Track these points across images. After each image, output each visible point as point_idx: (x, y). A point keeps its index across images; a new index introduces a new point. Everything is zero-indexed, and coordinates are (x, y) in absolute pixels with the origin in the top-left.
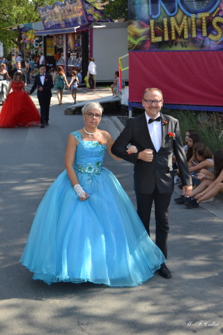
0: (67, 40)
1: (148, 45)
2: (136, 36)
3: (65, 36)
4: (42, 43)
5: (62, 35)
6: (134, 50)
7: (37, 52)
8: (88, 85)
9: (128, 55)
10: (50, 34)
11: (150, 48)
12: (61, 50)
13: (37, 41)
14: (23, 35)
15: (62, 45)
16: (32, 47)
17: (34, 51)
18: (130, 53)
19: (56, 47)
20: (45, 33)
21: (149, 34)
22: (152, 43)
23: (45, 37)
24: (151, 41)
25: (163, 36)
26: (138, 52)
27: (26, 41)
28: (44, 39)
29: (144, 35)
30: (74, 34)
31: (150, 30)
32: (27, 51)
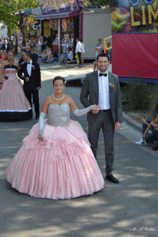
0: (61, 23)
1: (128, 28)
2: (118, 21)
3: (59, 20)
4: (40, 26)
5: (57, 19)
7: (35, 34)
8: (78, 62)
9: (111, 36)
10: (47, 18)
11: (130, 31)
12: (56, 32)
13: (36, 24)
14: (24, 19)
15: (57, 27)
16: (31, 29)
17: (33, 33)
18: (113, 35)
19: (51, 29)
20: (42, 17)
21: (129, 19)
22: (132, 27)
23: (42, 21)
24: (131, 25)
25: (141, 21)
26: (119, 35)
27: (26, 24)
28: (42, 23)
29: (125, 20)
30: (67, 18)
31: (130, 15)
32: (27, 32)
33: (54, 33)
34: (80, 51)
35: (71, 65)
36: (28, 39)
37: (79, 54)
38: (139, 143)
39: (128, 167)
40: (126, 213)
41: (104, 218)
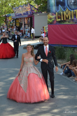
0: (24, 20)
1: (55, 22)
2: (51, 19)
3: (23, 19)
4: (14, 21)
5: (22, 18)
6: (50, 24)
7: (12, 25)
9: (47, 26)
10: (18, 18)
11: (56, 23)
12: (22, 24)
13: (12, 21)
14: (7, 18)
15: (22, 22)
16: (11, 23)
18: (48, 25)
21: (56, 18)
22: (57, 21)
24: (56, 20)
25: (61, 19)
26: (51, 25)
27: (8, 21)
28: (15, 20)
29: (54, 18)
30: (27, 18)
31: (56, 16)
32: (9, 24)
33: (21, 25)
34: (33, 33)
35: (29, 39)
36: (9, 27)
37: (33, 34)
38: (61, 74)
39: (57, 85)
40: (57, 106)
41: (47, 109)
